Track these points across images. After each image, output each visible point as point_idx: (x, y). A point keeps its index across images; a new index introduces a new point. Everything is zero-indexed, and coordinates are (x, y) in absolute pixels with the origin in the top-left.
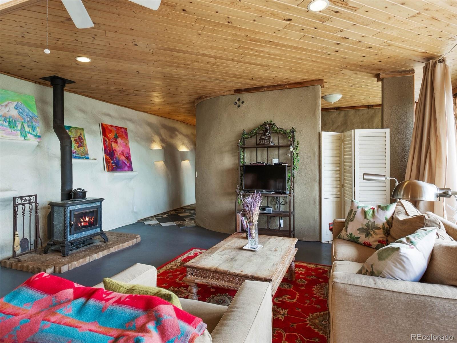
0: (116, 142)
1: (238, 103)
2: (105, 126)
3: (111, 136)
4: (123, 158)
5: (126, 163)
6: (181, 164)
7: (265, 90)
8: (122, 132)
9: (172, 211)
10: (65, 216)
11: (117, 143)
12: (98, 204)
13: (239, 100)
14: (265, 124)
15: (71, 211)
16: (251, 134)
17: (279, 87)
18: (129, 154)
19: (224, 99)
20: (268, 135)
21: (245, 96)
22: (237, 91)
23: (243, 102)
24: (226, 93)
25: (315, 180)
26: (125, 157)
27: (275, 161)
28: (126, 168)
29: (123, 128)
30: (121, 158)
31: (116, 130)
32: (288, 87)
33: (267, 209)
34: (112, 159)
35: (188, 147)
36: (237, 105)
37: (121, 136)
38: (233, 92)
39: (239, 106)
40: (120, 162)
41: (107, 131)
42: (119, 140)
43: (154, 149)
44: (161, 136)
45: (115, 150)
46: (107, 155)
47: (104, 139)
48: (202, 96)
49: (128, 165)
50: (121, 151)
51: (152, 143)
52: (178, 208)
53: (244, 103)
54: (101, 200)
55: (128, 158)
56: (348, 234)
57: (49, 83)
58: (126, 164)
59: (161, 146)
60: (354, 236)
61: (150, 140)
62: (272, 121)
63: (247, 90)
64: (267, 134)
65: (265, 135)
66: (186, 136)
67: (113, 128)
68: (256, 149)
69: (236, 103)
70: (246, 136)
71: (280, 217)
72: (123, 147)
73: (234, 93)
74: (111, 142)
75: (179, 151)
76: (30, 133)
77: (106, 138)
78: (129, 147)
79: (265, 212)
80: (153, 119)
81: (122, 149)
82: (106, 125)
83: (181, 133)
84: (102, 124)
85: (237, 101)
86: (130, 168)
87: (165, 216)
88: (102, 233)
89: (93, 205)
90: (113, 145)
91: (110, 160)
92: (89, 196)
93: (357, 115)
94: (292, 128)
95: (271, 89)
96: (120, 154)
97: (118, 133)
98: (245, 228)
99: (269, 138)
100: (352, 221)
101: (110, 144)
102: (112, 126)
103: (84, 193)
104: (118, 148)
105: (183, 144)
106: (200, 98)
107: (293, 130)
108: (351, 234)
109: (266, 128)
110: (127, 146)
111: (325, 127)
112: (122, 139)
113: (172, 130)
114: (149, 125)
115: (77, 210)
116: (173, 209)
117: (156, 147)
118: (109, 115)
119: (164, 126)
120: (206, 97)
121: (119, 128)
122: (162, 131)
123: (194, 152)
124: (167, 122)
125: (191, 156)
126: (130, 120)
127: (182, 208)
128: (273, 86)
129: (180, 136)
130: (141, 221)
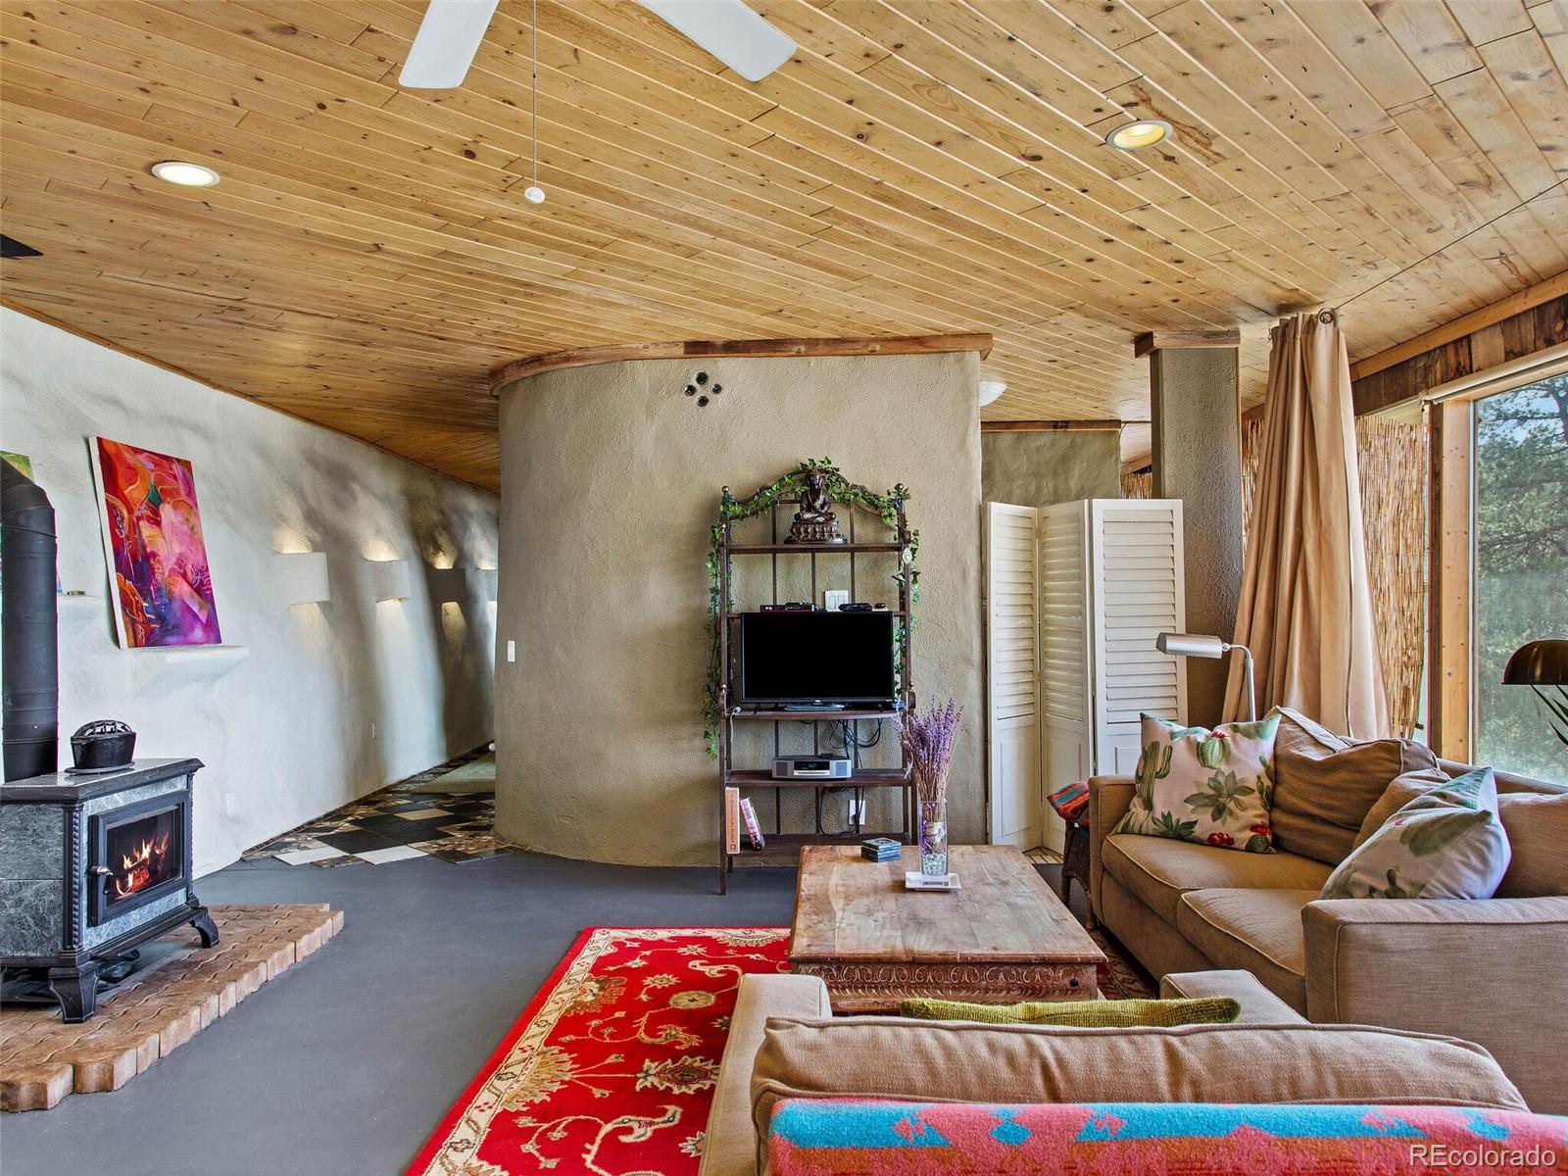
0: (156, 522)
1: (701, 393)
2: (111, 450)
3: (135, 491)
4: (182, 589)
5: (195, 609)
6: (375, 612)
7: (799, 352)
8: (175, 477)
9: (359, 803)
10: (69, 840)
11: (158, 523)
12: (180, 784)
13: (702, 378)
15: (91, 820)
16: (756, 502)
17: (847, 346)
18: (204, 571)
19: (642, 373)
20: (822, 507)
21: (725, 369)
22: (698, 348)
23: (718, 389)
24: (652, 352)
26: (191, 585)
27: (835, 600)
28: (198, 633)
29: (178, 460)
30: (176, 590)
31: (152, 466)
32: (878, 348)
33: (833, 763)
34: (145, 595)
35: (393, 547)
36: (696, 398)
37: (171, 493)
38: (680, 351)
39: (703, 402)
40: (176, 606)
41: (121, 470)
42: (167, 512)
43: (285, 551)
44: (304, 499)
45: (154, 555)
46: (127, 576)
47: (111, 507)
48: (549, 354)
49: (203, 617)
50: (174, 560)
51: (277, 526)
52: (375, 794)
53: (724, 393)
54: (189, 768)
55: (203, 590)
56: (1158, 816)
58: (195, 616)
59: (308, 538)
60: (1178, 821)
61: (270, 517)
62: (829, 463)
63: (732, 348)
64: (818, 504)
65: (810, 508)
66: (385, 500)
67: (142, 458)
68: (771, 555)
69: (691, 390)
70: (738, 509)
72: (181, 543)
73: (686, 353)
74: (139, 518)
75: (366, 560)
77: (118, 503)
78: (201, 543)
79: (826, 773)
80: (280, 429)
81: (177, 549)
82: (115, 444)
83: (365, 488)
84: (100, 440)
85: (695, 384)
86: (212, 632)
87: (345, 826)
88: (197, 908)
89: (165, 789)
90: (146, 530)
91: (138, 597)
92: (143, 755)
93: (1022, 451)
94: (897, 487)
95: (821, 349)
96: (172, 570)
97: (160, 481)
98: (755, 837)
99: (830, 517)
100: (1165, 776)
101: (134, 527)
102: (137, 451)
103: (129, 739)
104: (164, 544)
105: (378, 532)
106: (538, 359)
107: (901, 495)
108: (1167, 817)
109: (812, 485)
110: (194, 539)
112: (175, 508)
113: (339, 477)
114: (262, 451)
115: (110, 815)
116: (362, 794)
117: (293, 543)
118: (116, 402)
119: (311, 458)
120: (568, 359)
121: (162, 461)
122: (307, 477)
123: (417, 567)
124: (322, 440)
125: (409, 581)
126: (196, 429)
127: (387, 790)
128: (827, 341)
129: (365, 502)
130: (257, 855)
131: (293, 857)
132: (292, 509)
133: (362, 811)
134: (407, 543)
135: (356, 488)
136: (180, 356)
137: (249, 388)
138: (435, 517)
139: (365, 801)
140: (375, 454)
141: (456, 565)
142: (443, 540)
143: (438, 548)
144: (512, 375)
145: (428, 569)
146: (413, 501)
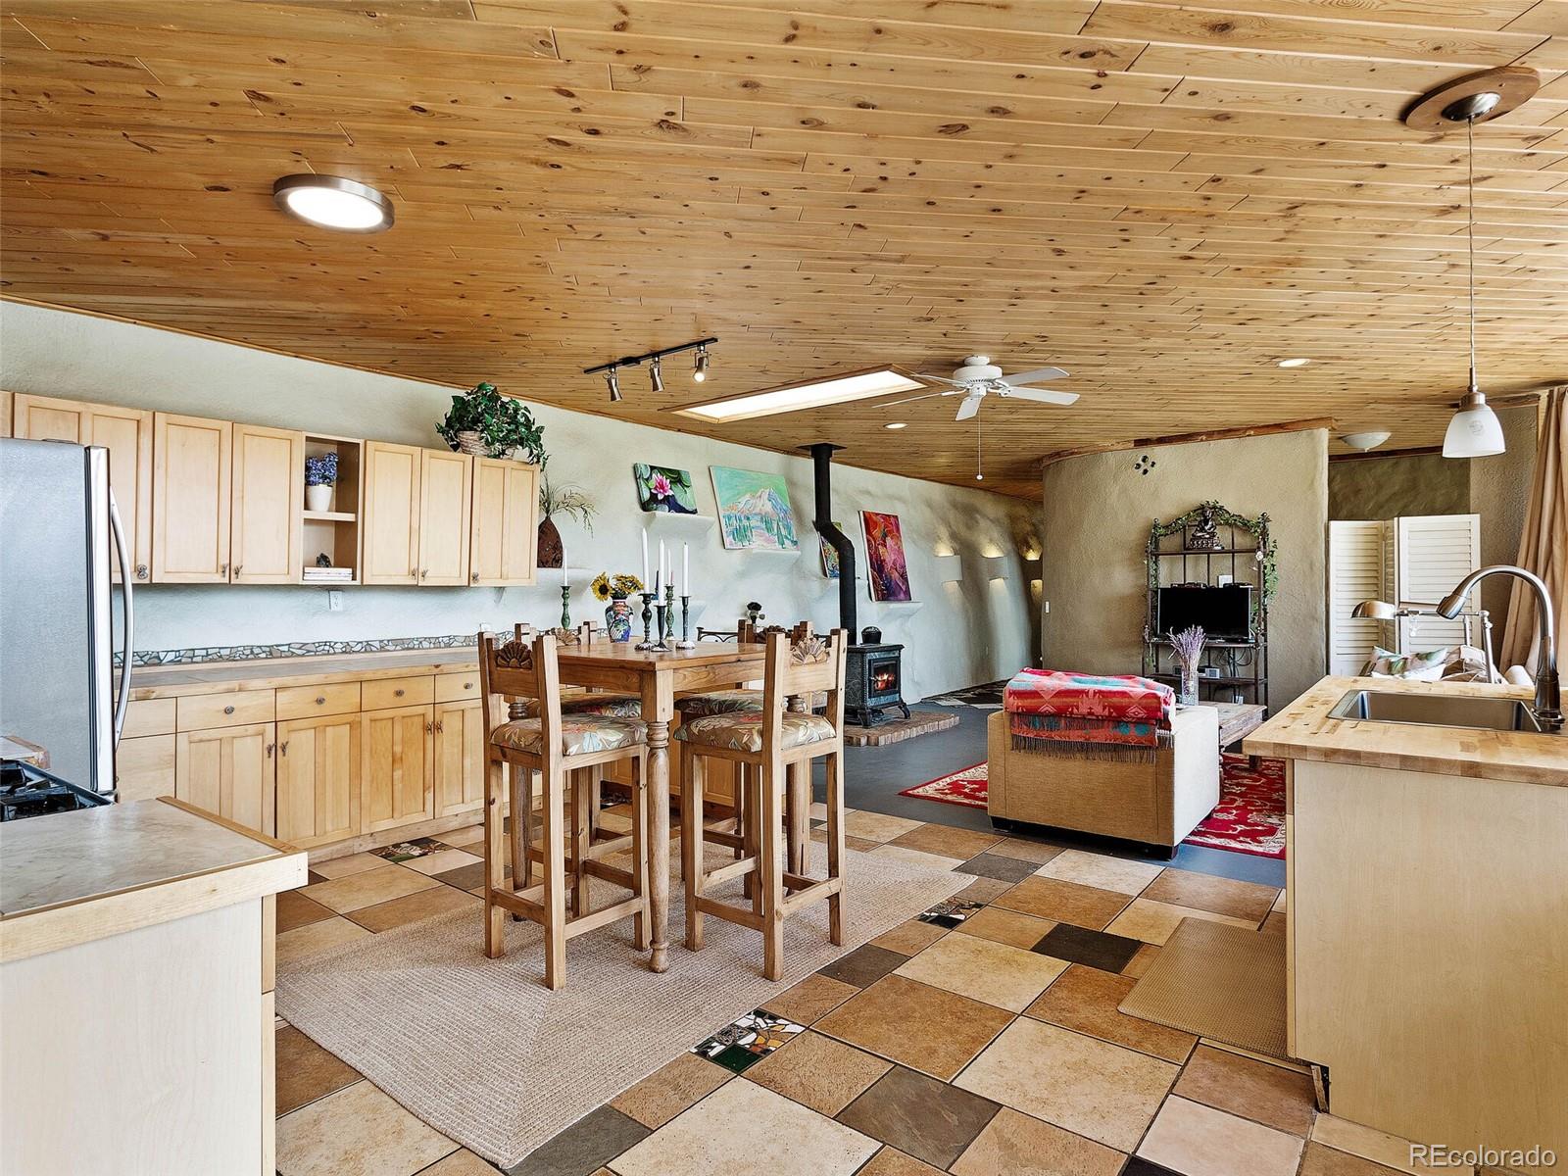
1: (1144, 467)
2: (868, 515)
3: (878, 533)
4: (896, 575)
5: (901, 585)
6: (989, 588)
7: (1203, 439)
8: (892, 524)
10: (863, 667)
11: (885, 546)
12: (896, 654)
13: (1145, 459)
14: (1202, 508)
15: (870, 661)
16: (1171, 527)
17: (1234, 432)
18: (904, 567)
19: (1111, 459)
20: (1210, 529)
21: (1157, 453)
22: (1141, 443)
23: (1153, 464)
24: (1116, 447)
25: (1314, 618)
26: (899, 574)
27: (1225, 579)
28: (902, 596)
29: (893, 516)
30: (893, 576)
31: (883, 520)
32: (1253, 432)
33: (1208, 670)
34: (881, 577)
35: (1000, 548)
36: (1141, 470)
37: (890, 532)
38: (1132, 445)
39: (1145, 472)
40: (893, 584)
41: (872, 524)
42: (889, 540)
43: (941, 555)
44: (950, 527)
45: (884, 560)
46: (875, 570)
47: (868, 541)
48: (1062, 451)
49: (904, 588)
50: (892, 562)
51: (936, 542)
52: (988, 684)
53: (1157, 466)
54: (899, 648)
55: (904, 577)
57: (810, 453)
58: (901, 588)
59: (952, 547)
61: (933, 538)
62: (1217, 503)
63: (1161, 441)
64: (1206, 528)
65: (1202, 530)
66: (995, 521)
67: (879, 517)
68: (1182, 556)
69: (1138, 466)
70: (1162, 531)
71: (1237, 690)
72: (895, 554)
73: (1135, 446)
74: (878, 545)
75: (984, 557)
76: (787, 538)
77: (871, 538)
78: (902, 553)
79: (1205, 675)
80: (936, 491)
81: (893, 557)
82: (869, 512)
83: (984, 516)
84: (864, 512)
85: (1141, 463)
86: (908, 597)
87: (969, 695)
88: (902, 704)
89: (891, 655)
90: (881, 549)
91: (879, 579)
92: (885, 641)
94: (1263, 515)
95: (1215, 436)
96: (891, 567)
97: (886, 527)
99: (1213, 535)
101: (877, 548)
102: (877, 514)
103: (879, 633)
104: (888, 556)
105: (991, 540)
106: (1058, 454)
107: (1265, 519)
109: (1205, 517)
110: (900, 552)
111: (1338, 510)
112: (892, 538)
113: (969, 512)
114: (929, 505)
115: (876, 660)
116: (979, 684)
117: (945, 551)
118: (869, 493)
119: (955, 505)
120: (1072, 453)
121: (886, 517)
122: (952, 515)
123: (1014, 559)
124: (960, 494)
125: (1009, 567)
126: (900, 499)
127: (994, 683)
128: (1219, 432)
129: (983, 523)
130: (928, 701)
131: (943, 703)
132: (944, 532)
133: (980, 690)
134: (1009, 546)
135: (978, 516)
136: (893, 469)
137: (923, 476)
138: (1028, 528)
139: (982, 687)
140: (989, 496)
141: (1041, 558)
142: (1033, 542)
143: (1029, 547)
144: (1046, 462)
145: (1022, 561)
146: (1013, 519)
